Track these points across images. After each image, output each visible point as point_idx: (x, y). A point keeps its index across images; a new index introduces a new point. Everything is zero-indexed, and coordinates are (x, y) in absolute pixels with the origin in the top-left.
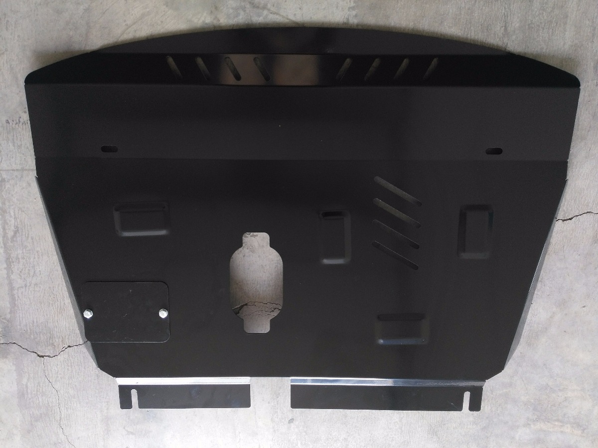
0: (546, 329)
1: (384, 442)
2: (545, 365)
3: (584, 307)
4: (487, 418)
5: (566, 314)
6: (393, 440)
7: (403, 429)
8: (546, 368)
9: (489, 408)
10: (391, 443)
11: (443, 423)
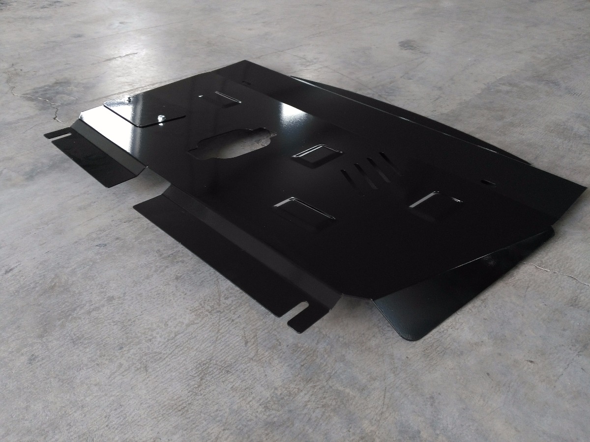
0: (462, 353)
1: (139, 334)
2: (432, 398)
3: (531, 362)
4: (290, 411)
5: (500, 354)
6: (150, 340)
7: (178, 337)
8: (432, 405)
9: (307, 398)
10: (144, 341)
11: (228, 369)
